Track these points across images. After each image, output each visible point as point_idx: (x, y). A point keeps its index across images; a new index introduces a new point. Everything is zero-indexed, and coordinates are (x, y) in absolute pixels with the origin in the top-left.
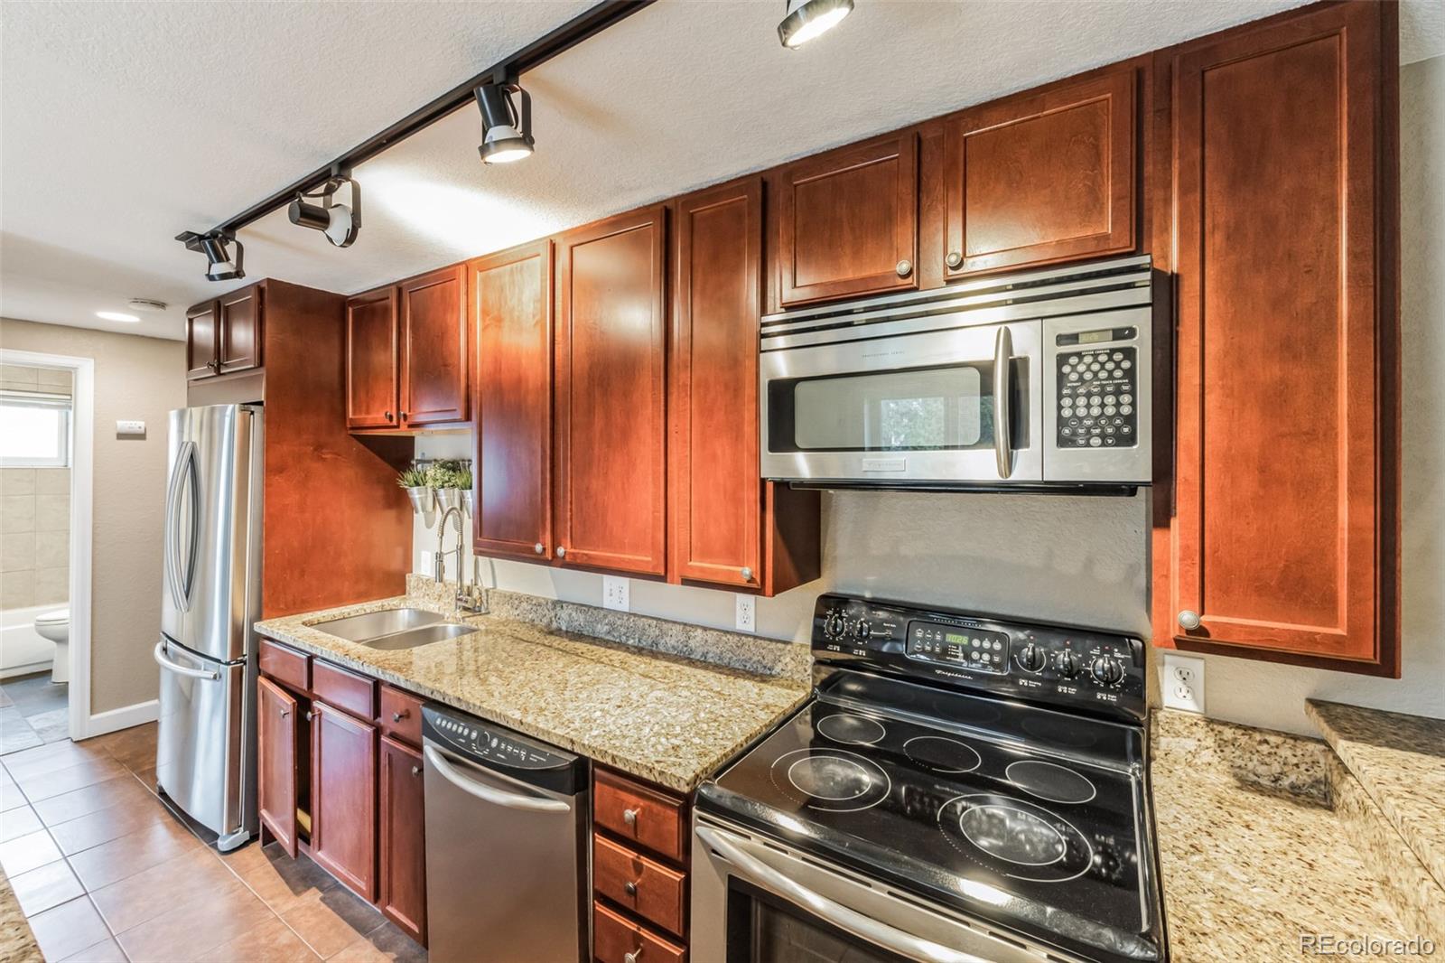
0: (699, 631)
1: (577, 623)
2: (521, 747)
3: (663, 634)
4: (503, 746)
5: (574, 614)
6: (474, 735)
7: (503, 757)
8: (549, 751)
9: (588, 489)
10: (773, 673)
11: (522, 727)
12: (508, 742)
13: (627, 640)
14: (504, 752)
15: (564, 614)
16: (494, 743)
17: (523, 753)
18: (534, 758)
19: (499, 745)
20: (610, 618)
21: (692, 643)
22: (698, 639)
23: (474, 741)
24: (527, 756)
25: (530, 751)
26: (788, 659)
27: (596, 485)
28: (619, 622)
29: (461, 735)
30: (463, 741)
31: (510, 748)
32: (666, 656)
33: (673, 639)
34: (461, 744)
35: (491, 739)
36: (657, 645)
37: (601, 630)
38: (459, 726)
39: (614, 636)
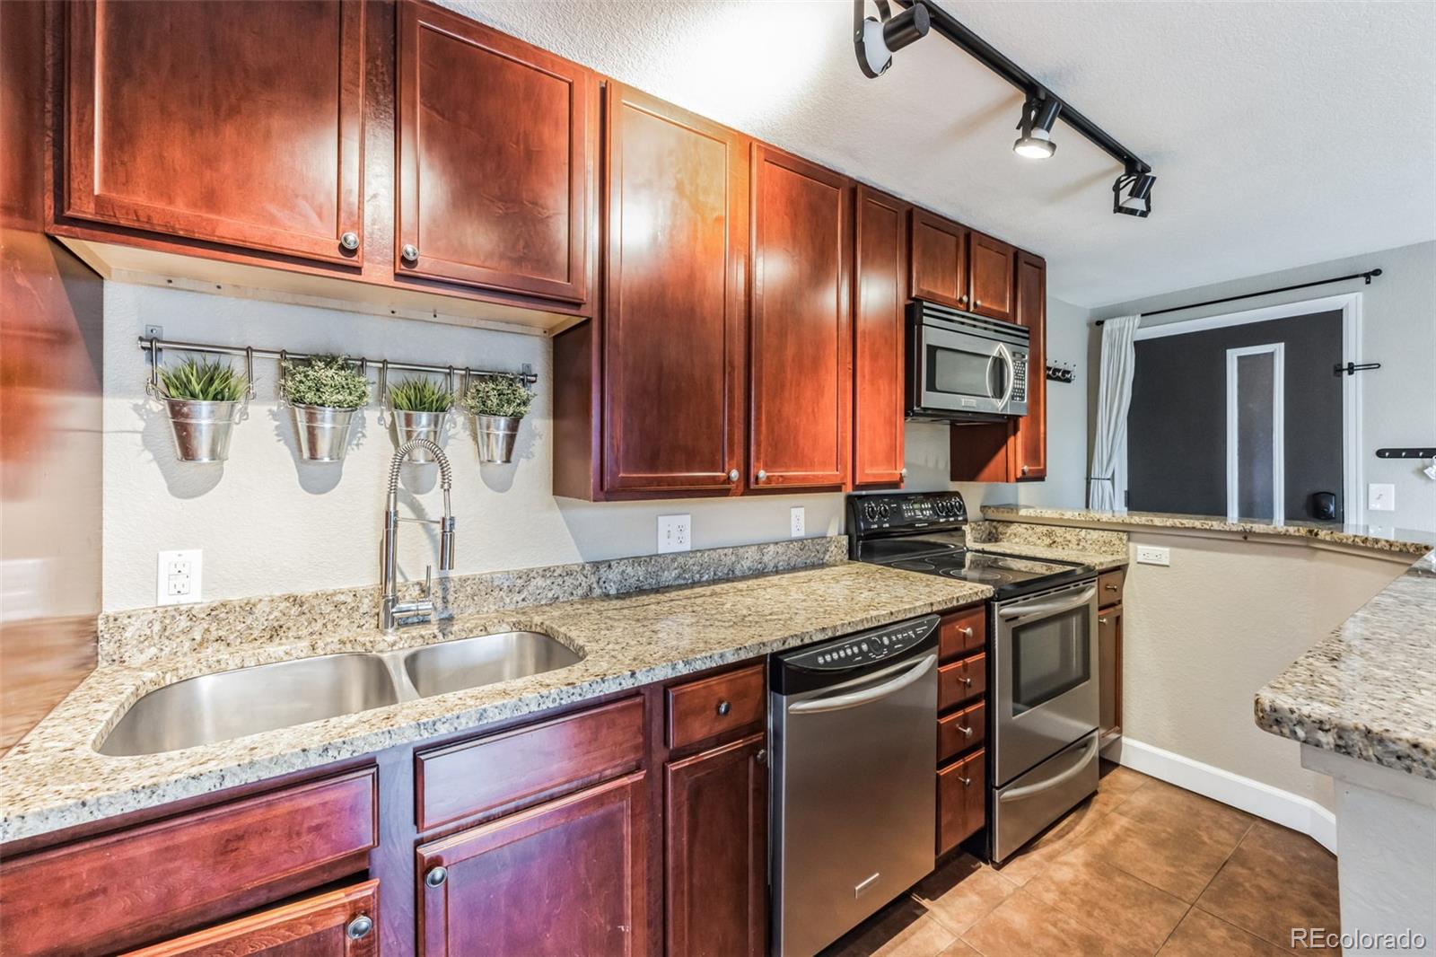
0: (772, 546)
1: (633, 580)
2: (905, 630)
3: (739, 558)
4: (894, 638)
5: (629, 570)
6: (865, 647)
7: (900, 646)
8: (925, 620)
9: (779, 411)
10: (825, 561)
11: (893, 617)
12: (895, 633)
13: (701, 577)
14: (899, 641)
15: (614, 575)
16: (886, 641)
17: (910, 633)
18: (919, 630)
19: (890, 640)
20: (681, 560)
21: (766, 559)
22: (771, 553)
23: (869, 651)
24: (915, 633)
25: (913, 628)
26: (833, 547)
27: (788, 409)
28: (691, 562)
29: (854, 655)
30: (860, 658)
31: (900, 636)
32: (744, 578)
33: (749, 560)
34: (859, 662)
35: (881, 640)
36: (733, 571)
37: (668, 576)
38: (845, 650)
39: (685, 578)
